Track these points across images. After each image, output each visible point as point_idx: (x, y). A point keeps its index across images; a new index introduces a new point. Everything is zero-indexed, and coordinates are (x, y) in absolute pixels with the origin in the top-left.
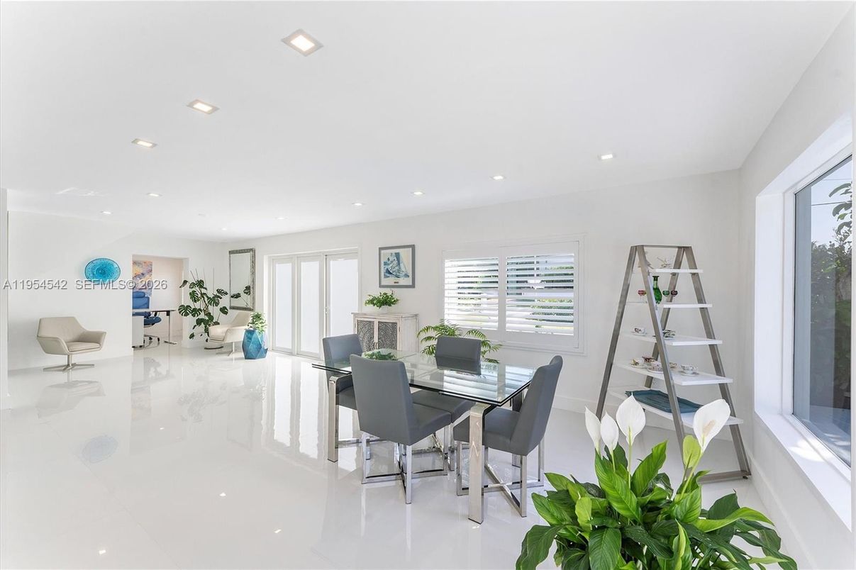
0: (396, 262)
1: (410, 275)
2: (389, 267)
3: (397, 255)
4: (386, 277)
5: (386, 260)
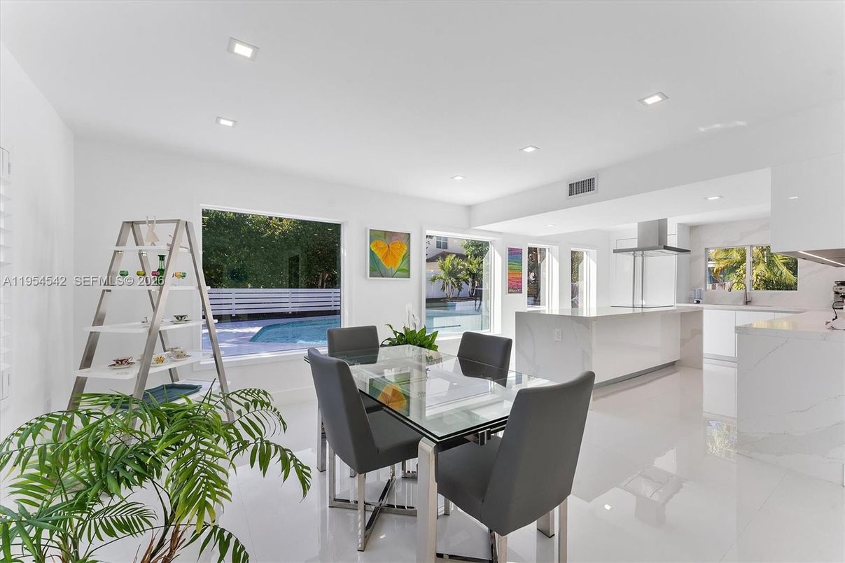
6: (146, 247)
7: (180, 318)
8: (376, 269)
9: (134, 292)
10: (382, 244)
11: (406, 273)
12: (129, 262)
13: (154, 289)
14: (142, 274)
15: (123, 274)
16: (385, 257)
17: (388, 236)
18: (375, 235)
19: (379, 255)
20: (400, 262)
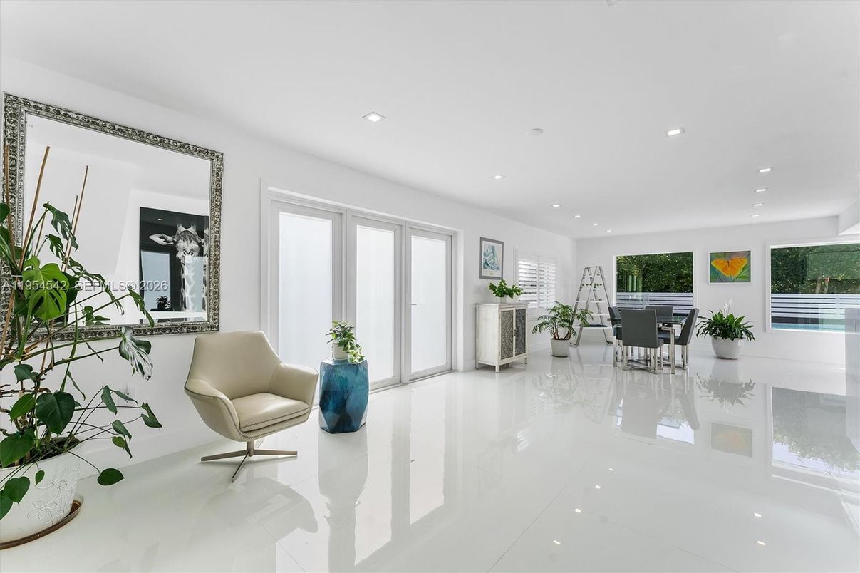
0: (492, 255)
1: (500, 267)
2: (487, 258)
3: (493, 248)
4: (485, 268)
5: (486, 251)
7: (600, 300)
8: (716, 276)
10: (722, 261)
11: (747, 278)
16: (725, 269)
17: (726, 255)
18: (713, 257)
19: (719, 268)
20: (740, 271)
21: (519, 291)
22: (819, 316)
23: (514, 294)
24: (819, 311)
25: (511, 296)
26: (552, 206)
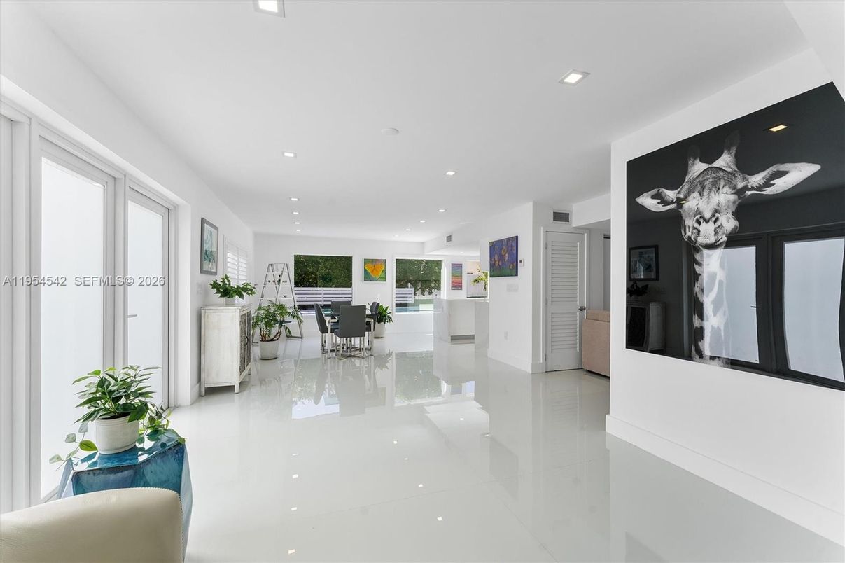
0: (210, 242)
1: (216, 260)
2: (207, 247)
3: (211, 234)
4: (205, 260)
5: (206, 238)
6: (275, 273)
7: (285, 296)
8: (368, 277)
9: (272, 286)
10: (371, 265)
11: (384, 279)
12: (270, 278)
13: (277, 286)
14: (274, 282)
15: (269, 282)
16: (372, 272)
17: (373, 261)
18: (367, 262)
19: (369, 271)
20: (381, 273)
21: (251, 290)
22: (408, 302)
23: (245, 294)
24: (407, 299)
25: (241, 296)
26: (290, 198)
